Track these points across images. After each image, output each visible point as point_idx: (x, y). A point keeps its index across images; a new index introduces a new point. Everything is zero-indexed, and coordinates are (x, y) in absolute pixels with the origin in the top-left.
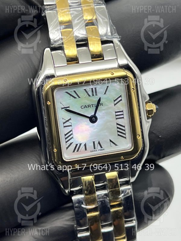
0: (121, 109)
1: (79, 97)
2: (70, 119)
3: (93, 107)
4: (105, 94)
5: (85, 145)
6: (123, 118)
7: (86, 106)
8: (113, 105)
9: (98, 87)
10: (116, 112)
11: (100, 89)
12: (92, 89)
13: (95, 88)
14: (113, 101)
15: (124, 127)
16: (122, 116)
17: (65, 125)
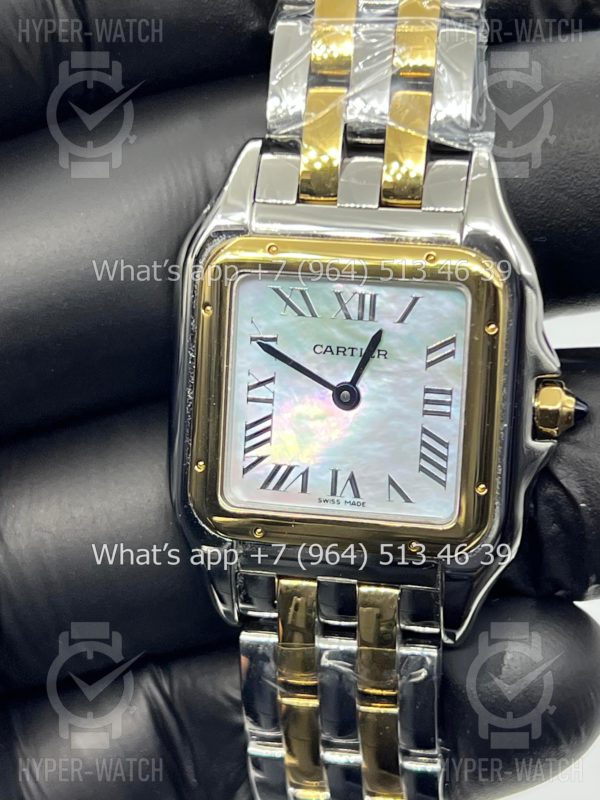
0: (447, 384)
1: (314, 315)
2: (272, 380)
3: (352, 355)
4: (402, 321)
5: (305, 474)
6: (448, 415)
7: (328, 349)
8: (422, 363)
9: (383, 293)
10: (427, 391)
11: (390, 301)
12: (362, 297)
13: (373, 298)
14: (425, 352)
15: (445, 445)
16: (446, 409)
17: (253, 394)
